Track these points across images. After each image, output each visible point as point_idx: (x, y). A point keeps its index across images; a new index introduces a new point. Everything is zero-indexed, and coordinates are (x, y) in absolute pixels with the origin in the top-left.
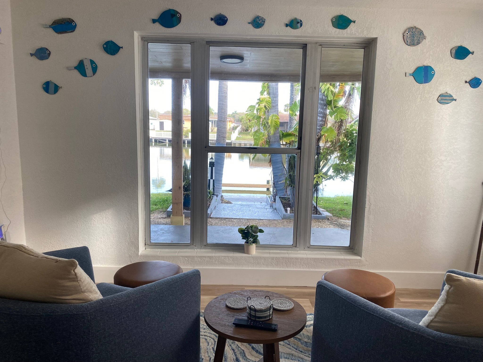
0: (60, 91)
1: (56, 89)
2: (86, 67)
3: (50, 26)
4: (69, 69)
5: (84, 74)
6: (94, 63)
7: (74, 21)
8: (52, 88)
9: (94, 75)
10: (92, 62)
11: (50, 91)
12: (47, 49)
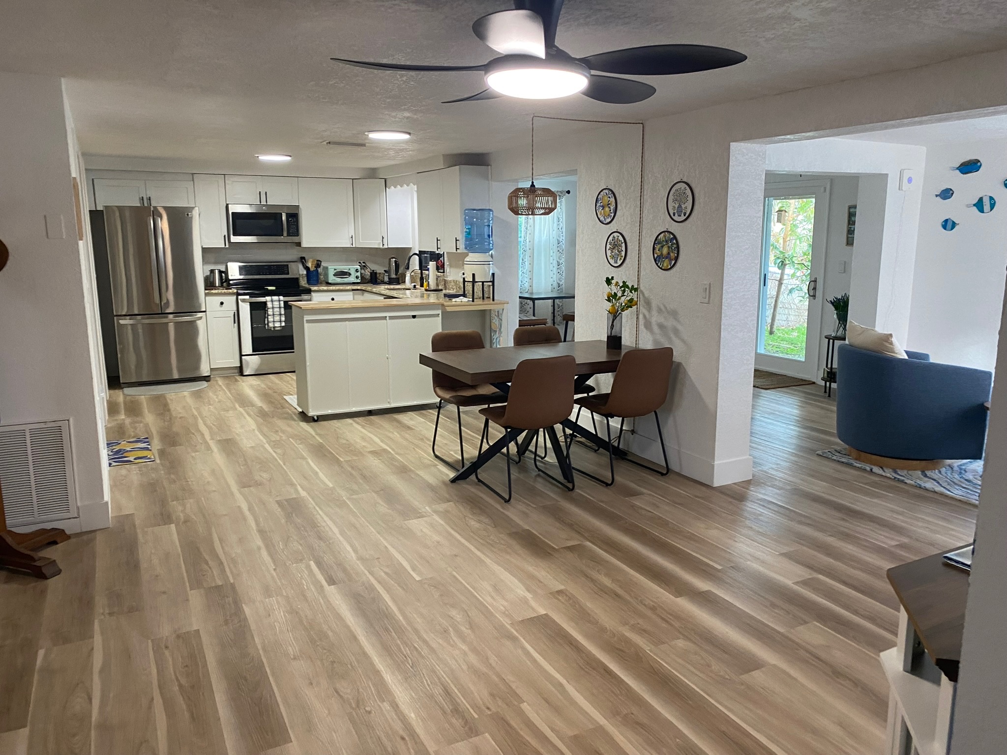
0: (957, 228)
1: (954, 225)
2: (984, 204)
3: (957, 169)
4: (968, 206)
5: (982, 210)
6: (993, 199)
7: (979, 162)
8: (949, 225)
9: (991, 210)
10: (991, 198)
11: (947, 227)
12: (951, 190)
